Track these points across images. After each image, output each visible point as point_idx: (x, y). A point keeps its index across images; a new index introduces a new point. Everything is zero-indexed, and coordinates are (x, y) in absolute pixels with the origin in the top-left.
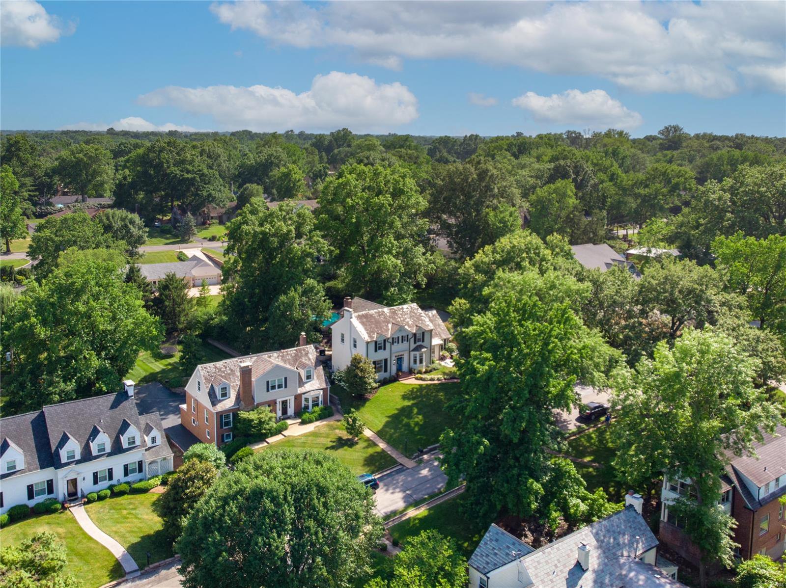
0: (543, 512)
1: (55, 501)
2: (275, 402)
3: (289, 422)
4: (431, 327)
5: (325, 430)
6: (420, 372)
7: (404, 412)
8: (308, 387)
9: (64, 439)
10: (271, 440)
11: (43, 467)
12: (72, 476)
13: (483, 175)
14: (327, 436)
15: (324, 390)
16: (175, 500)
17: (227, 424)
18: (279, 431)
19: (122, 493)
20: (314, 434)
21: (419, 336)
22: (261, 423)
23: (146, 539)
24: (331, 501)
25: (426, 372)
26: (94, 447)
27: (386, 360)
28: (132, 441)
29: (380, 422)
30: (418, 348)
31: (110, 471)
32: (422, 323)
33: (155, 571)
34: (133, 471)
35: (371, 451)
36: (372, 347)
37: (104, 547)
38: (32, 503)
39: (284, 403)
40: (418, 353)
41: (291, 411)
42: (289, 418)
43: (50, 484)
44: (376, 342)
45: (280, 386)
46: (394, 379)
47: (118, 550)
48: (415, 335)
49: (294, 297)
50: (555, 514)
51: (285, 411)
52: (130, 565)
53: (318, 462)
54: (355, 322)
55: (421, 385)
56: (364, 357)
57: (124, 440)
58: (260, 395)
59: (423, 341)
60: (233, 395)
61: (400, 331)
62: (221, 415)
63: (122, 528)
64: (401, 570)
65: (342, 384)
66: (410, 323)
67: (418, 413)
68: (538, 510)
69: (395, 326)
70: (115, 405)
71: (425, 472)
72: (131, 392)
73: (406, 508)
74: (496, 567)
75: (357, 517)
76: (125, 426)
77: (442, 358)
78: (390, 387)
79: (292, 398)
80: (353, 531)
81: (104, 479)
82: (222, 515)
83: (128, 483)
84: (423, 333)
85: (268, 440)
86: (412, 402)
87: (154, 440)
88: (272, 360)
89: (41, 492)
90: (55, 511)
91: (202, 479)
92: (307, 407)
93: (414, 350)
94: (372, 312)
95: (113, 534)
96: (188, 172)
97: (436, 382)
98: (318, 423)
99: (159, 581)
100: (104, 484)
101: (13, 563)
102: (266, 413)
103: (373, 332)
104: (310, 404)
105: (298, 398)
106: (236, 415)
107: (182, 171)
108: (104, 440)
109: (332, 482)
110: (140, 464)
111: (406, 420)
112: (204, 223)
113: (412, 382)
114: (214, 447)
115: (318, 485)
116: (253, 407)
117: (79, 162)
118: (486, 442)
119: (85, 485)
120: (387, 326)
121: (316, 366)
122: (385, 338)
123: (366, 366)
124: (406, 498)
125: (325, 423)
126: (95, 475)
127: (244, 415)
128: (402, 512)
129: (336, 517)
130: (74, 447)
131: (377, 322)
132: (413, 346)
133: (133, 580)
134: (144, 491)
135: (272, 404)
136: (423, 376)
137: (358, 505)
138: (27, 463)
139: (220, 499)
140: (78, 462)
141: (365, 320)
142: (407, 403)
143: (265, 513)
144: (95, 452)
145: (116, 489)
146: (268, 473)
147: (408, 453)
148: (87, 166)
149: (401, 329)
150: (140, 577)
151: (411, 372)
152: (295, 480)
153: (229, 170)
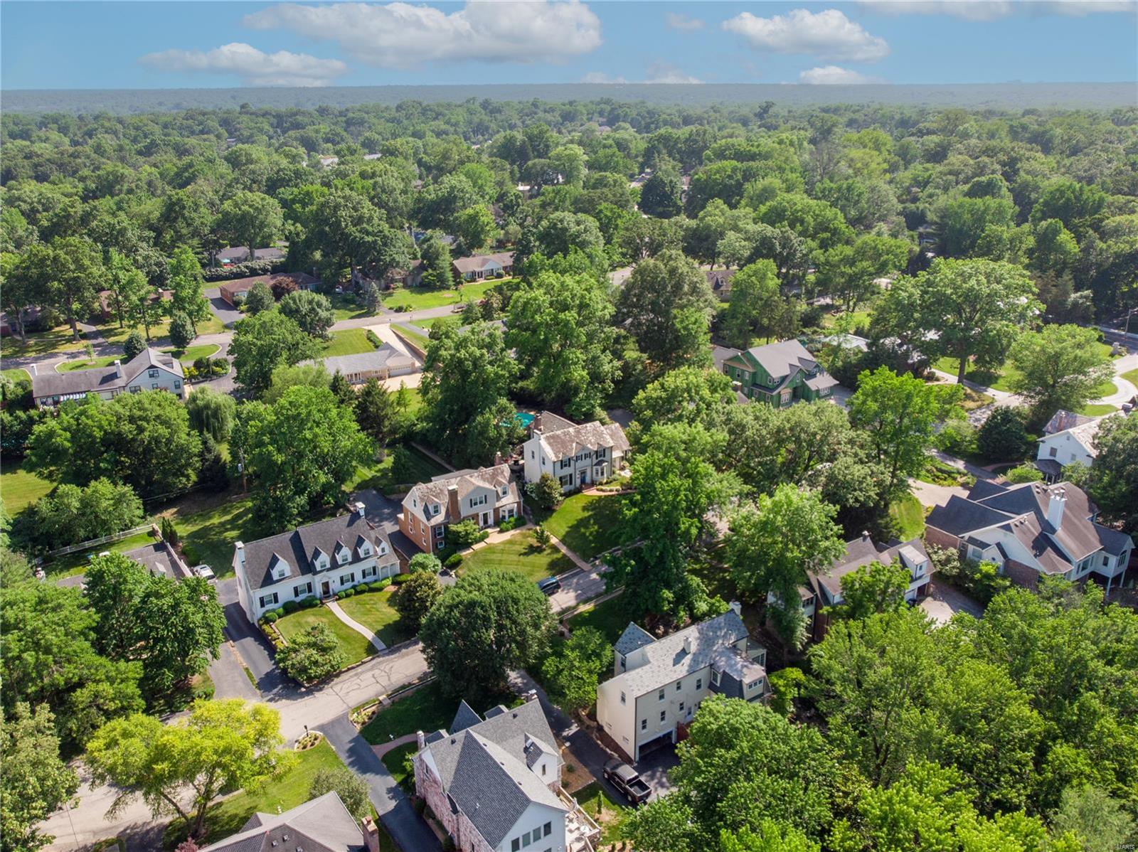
0: (674, 612)
1: (314, 598)
2: (477, 515)
3: (489, 530)
4: (611, 443)
5: (519, 538)
6: (601, 484)
7: (583, 523)
8: (504, 501)
9: (317, 554)
10: (476, 547)
11: (303, 573)
12: (324, 581)
13: (673, 272)
14: (521, 544)
15: (518, 503)
16: (408, 600)
17: (440, 534)
18: (482, 539)
19: (362, 592)
20: (510, 542)
21: (600, 453)
22: (467, 534)
23: (388, 626)
24: (521, 608)
25: (607, 483)
26: (339, 558)
27: (571, 475)
28: (367, 552)
29: (563, 530)
30: (599, 463)
31: (352, 575)
32: (603, 440)
33: (398, 649)
34: (370, 574)
35: (556, 556)
36: (559, 465)
37: (359, 633)
38: (298, 599)
39: (485, 515)
40: (599, 468)
41: (491, 521)
42: (489, 527)
43: (309, 585)
44: (562, 461)
45: (481, 502)
46: (578, 491)
47: (369, 635)
48: (596, 452)
49: (489, 419)
50: (682, 613)
51: (486, 521)
52: (380, 645)
53: (512, 580)
54: (543, 443)
55: (600, 497)
56: (551, 475)
57: (361, 552)
58: (465, 511)
59: (604, 456)
60: (443, 510)
61: (583, 450)
62: (434, 528)
63: (370, 619)
64: (567, 652)
65: (533, 495)
66: (593, 441)
67: (595, 524)
68: (671, 609)
69: (579, 445)
70: (351, 523)
71: (594, 576)
72: (362, 513)
73: (578, 604)
74: (631, 650)
75: (539, 617)
76: (360, 541)
77: (623, 468)
78: (574, 499)
79: (492, 511)
80: (536, 627)
81: (348, 581)
82: (449, 618)
83: (365, 583)
84: (604, 450)
85: (473, 547)
86: (590, 513)
87: (383, 550)
88: (472, 480)
89: (303, 591)
90: (316, 605)
91: (427, 585)
92: (504, 517)
93: (596, 465)
94: (559, 432)
95: (364, 623)
96: (368, 233)
97: (614, 493)
98: (512, 532)
99: (403, 656)
100: (349, 585)
101: (303, 644)
102: (471, 526)
103: (559, 452)
104: (507, 515)
105: (496, 511)
106: (446, 528)
107: (360, 232)
108: (346, 552)
109: (522, 595)
110: (374, 569)
111: (583, 530)
112: (387, 288)
113: (593, 493)
114: (432, 556)
115: (512, 597)
116: (459, 521)
117: (245, 215)
118: (633, 562)
119: (335, 586)
120: (572, 445)
121: (510, 482)
122: (570, 457)
123: (553, 483)
124: (577, 597)
125: (518, 531)
126: (342, 579)
127: (453, 527)
128: (575, 608)
129: (524, 618)
130: (324, 558)
131: (563, 443)
132: (595, 461)
133: (384, 655)
134: (380, 590)
135: (475, 517)
136: (603, 488)
137: (539, 609)
138: (292, 571)
139: (447, 607)
140: (328, 570)
141: (553, 440)
142: (586, 514)
143: (477, 616)
144: (340, 562)
145: (358, 589)
146: (479, 589)
147: (585, 558)
148: (253, 219)
149: (584, 448)
150: (388, 654)
151: (593, 484)
152: (496, 594)
153: (406, 206)
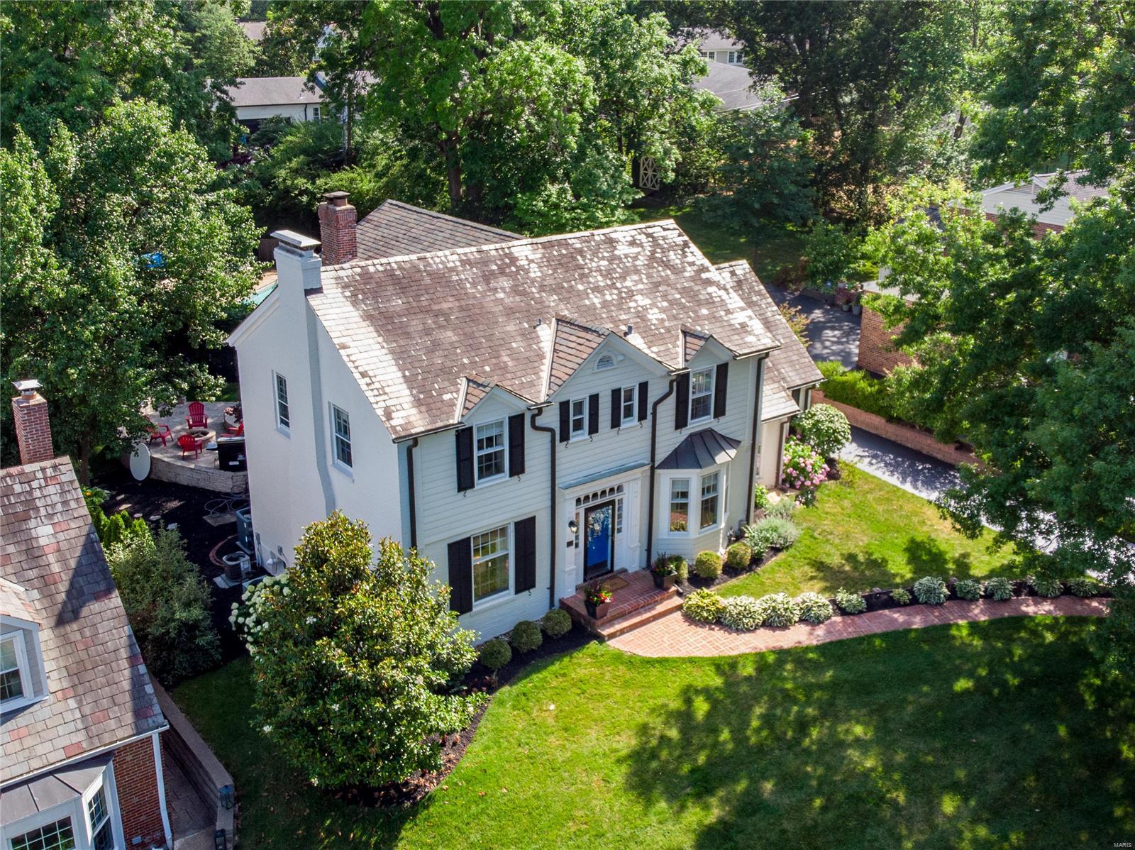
6: (701, 578)
21: (701, 387)
25: (734, 573)
30: (695, 450)
32: (713, 318)
36: (438, 463)
40: (693, 478)
44: (464, 436)
48: (681, 382)
54: (339, 315)
59: (720, 411)
61: (605, 361)
66: (654, 316)
69: (574, 336)
84: (722, 370)
93: (675, 460)
94: (446, 257)
97: (798, 636)
113: (670, 639)
120: (530, 336)
122: (518, 407)
131: (473, 316)
132: (670, 439)
136: (726, 600)
141: (402, 303)
149: (610, 350)
151: (659, 577)
